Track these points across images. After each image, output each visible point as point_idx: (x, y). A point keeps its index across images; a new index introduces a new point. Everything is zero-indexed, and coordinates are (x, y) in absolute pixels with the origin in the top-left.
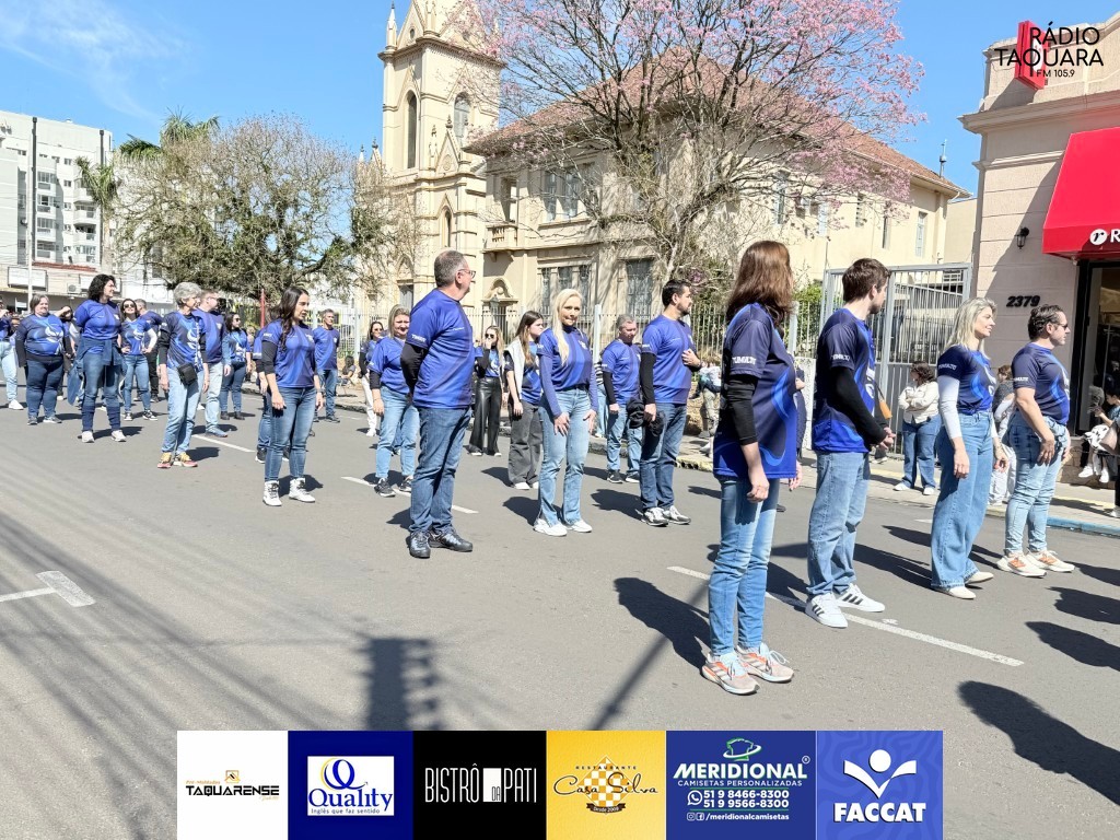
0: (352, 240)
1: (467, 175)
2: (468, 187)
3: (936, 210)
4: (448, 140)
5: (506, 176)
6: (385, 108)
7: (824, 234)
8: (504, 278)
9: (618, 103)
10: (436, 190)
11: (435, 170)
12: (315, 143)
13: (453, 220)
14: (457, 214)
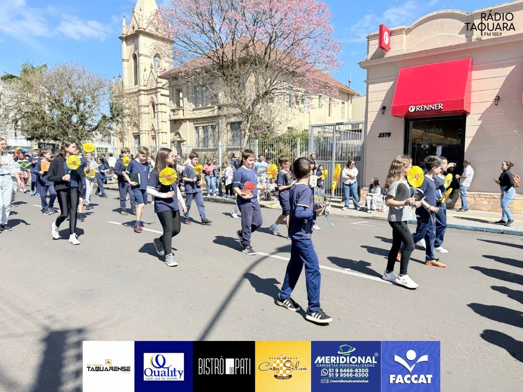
0: (111, 116)
1: (160, 88)
2: (162, 93)
3: (348, 101)
4: (151, 74)
5: (177, 88)
6: (123, 60)
7: (307, 111)
8: (179, 131)
9: (222, 57)
10: (147, 95)
11: (146, 86)
12: (92, 75)
13: (156, 107)
14: (158, 104)
